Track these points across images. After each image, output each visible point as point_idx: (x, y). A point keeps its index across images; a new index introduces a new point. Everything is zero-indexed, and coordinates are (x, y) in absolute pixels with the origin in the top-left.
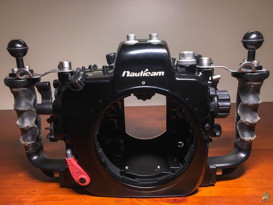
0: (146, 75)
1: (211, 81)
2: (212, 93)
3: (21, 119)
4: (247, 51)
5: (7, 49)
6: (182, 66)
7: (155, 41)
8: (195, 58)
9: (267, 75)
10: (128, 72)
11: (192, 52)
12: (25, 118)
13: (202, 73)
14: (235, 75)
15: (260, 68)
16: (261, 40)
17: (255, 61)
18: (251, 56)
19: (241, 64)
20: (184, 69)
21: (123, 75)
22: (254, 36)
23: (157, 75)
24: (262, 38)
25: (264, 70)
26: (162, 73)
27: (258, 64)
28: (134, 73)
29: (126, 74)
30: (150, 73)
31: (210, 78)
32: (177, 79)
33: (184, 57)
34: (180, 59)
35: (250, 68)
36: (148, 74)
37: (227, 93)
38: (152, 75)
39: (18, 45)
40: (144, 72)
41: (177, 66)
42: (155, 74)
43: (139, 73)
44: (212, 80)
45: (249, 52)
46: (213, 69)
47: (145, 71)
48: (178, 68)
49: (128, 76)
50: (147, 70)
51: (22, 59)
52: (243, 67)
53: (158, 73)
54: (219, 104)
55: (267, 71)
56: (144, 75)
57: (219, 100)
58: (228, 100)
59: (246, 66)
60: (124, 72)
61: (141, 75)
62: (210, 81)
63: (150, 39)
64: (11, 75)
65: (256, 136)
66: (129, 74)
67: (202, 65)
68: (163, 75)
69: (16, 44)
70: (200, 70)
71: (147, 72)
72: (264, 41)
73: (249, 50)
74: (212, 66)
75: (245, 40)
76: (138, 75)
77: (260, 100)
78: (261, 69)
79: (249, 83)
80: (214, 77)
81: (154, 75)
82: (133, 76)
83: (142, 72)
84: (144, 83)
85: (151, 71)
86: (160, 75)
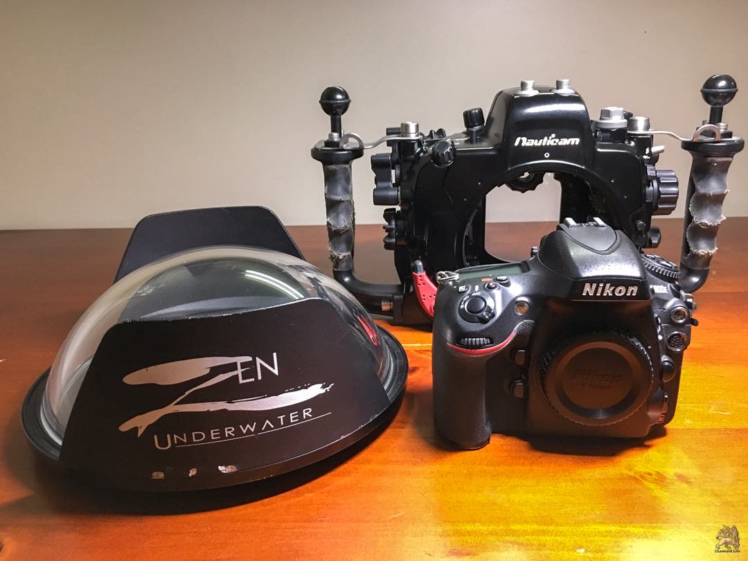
0: (552, 144)
1: (648, 155)
2: (650, 173)
3: (334, 214)
4: (709, 107)
5: (320, 102)
6: (604, 131)
7: (565, 91)
8: (625, 118)
9: (739, 146)
10: (524, 139)
11: (621, 109)
12: (340, 213)
13: (634, 141)
14: (687, 146)
15: (729, 135)
16: (733, 90)
17: (721, 124)
18: (716, 117)
19: (697, 128)
20: (609, 135)
21: (517, 144)
22: (722, 83)
23: (568, 144)
24: (735, 86)
25: (734, 138)
26: (576, 141)
27: (726, 129)
28: (533, 141)
29: (521, 141)
30: (557, 140)
31: (647, 151)
32: (599, 150)
33: (609, 117)
34: (601, 119)
35: (713, 135)
36: (555, 142)
37: (673, 174)
38: (560, 144)
39: (339, 97)
40: (548, 139)
41: (596, 131)
42: (565, 142)
43: (541, 141)
44: (650, 154)
45: (712, 109)
46: (652, 136)
47: (550, 138)
48: (598, 133)
49: (523, 145)
50: (553, 135)
51: (340, 118)
52: (701, 134)
53: (570, 139)
54: (660, 189)
55: (740, 141)
56: (548, 144)
57: (659, 184)
58: (676, 184)
59: (705, 133)
60: (518, 139)
61: (544, 144)
62: (646, 155)
63: (558, 88)
64: (327, 144)
65: (717, 249)
66: (526, 142)
67: (635, 129)
68: (577, 143)
69: (336, 94)
70: (631, 137)
71: (552, 139)
72: (737, 91)
73: (714, 105)
74: (650, 132)
75: (705, 90)
76: (540, 144)
77: (728, 187)
78: (731, 137)
79: (709, 159)
80: (654, 149)
81: (564, 144)
82: (532, 145)
83: (546, 138)
84: (547, 155)
85: (559, 137)
86: (572, 143)
